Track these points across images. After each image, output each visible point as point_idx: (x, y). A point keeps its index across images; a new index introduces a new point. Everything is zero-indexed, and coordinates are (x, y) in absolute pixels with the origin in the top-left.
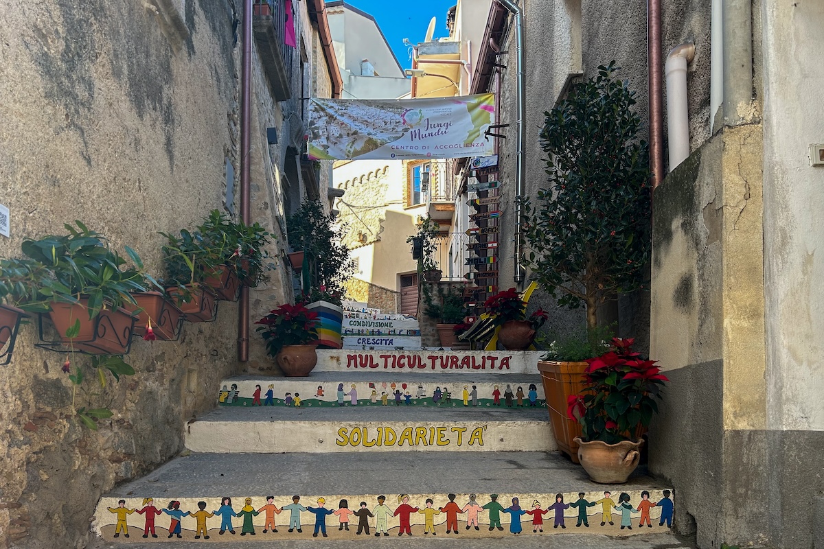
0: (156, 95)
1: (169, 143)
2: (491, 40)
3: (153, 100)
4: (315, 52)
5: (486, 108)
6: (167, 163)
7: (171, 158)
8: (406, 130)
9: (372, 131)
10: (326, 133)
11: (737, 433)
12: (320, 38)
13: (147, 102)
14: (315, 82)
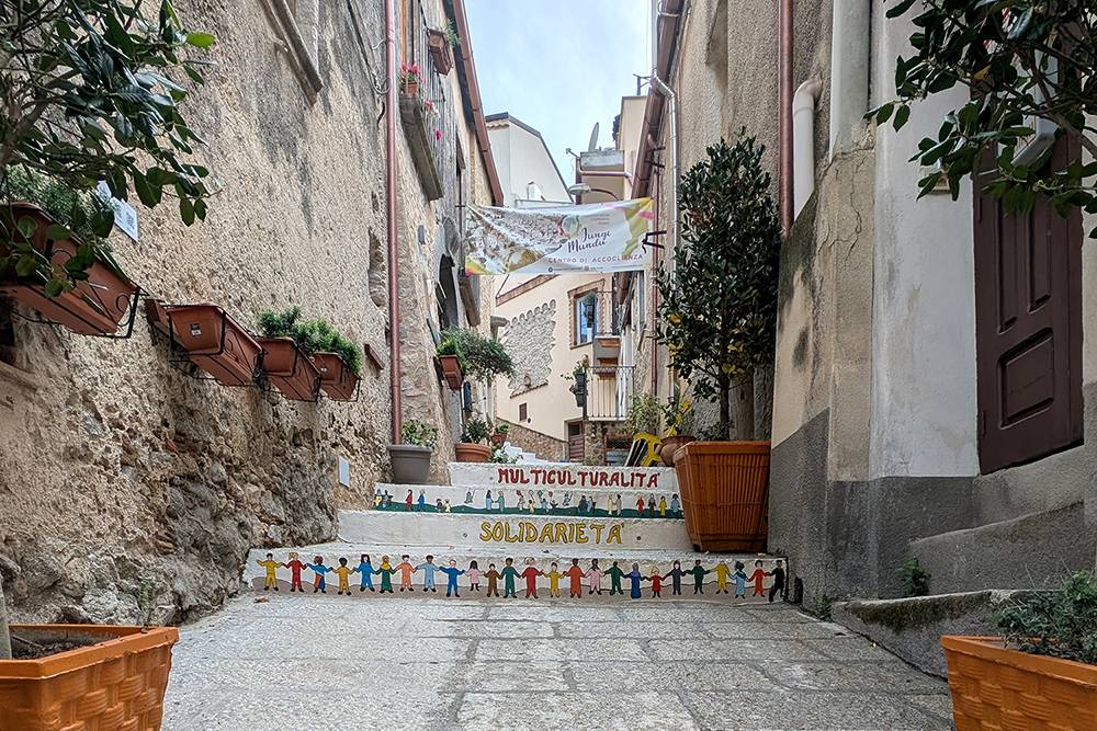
0: (291, 147)
1: (306, 205)
2: (649, 136)
3: (286, 151)
4: (472, 157)
5: (643, 214)
6: (303, 224)
7: (309, 221)
8: (564, 241)
9: (529, 242)
10: (483, 245)
11: (840, 485)
12: (478, 143)
13: (280, 151)
14: (473, 192)
